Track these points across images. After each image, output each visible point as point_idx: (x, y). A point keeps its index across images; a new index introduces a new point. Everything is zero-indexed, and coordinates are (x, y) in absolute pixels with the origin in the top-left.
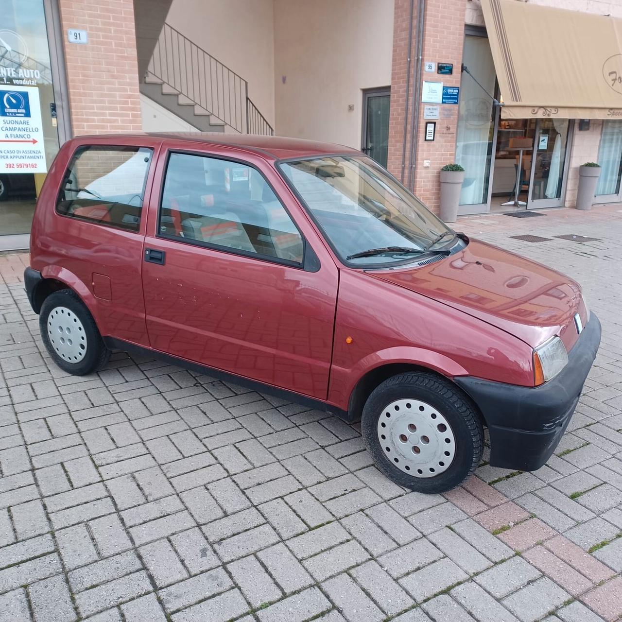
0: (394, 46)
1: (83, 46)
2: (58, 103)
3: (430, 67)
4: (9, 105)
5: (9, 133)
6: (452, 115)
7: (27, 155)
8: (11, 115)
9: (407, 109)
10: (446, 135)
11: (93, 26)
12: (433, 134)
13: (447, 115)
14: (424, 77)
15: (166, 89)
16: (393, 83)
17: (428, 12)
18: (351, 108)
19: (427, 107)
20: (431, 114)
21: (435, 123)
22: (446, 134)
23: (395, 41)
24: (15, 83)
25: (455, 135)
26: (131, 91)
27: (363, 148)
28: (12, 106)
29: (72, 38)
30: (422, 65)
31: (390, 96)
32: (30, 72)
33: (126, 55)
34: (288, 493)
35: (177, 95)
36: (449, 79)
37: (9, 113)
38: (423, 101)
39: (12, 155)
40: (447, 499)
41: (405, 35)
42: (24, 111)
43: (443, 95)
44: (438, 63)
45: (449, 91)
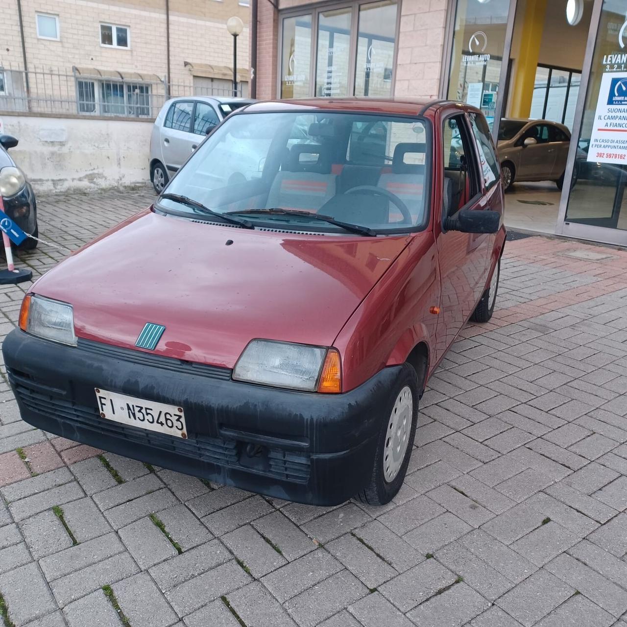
4: (618, 93)
5: (609, 121)
7: (620, 145)
28: (621, 93)
39: (606, 144)
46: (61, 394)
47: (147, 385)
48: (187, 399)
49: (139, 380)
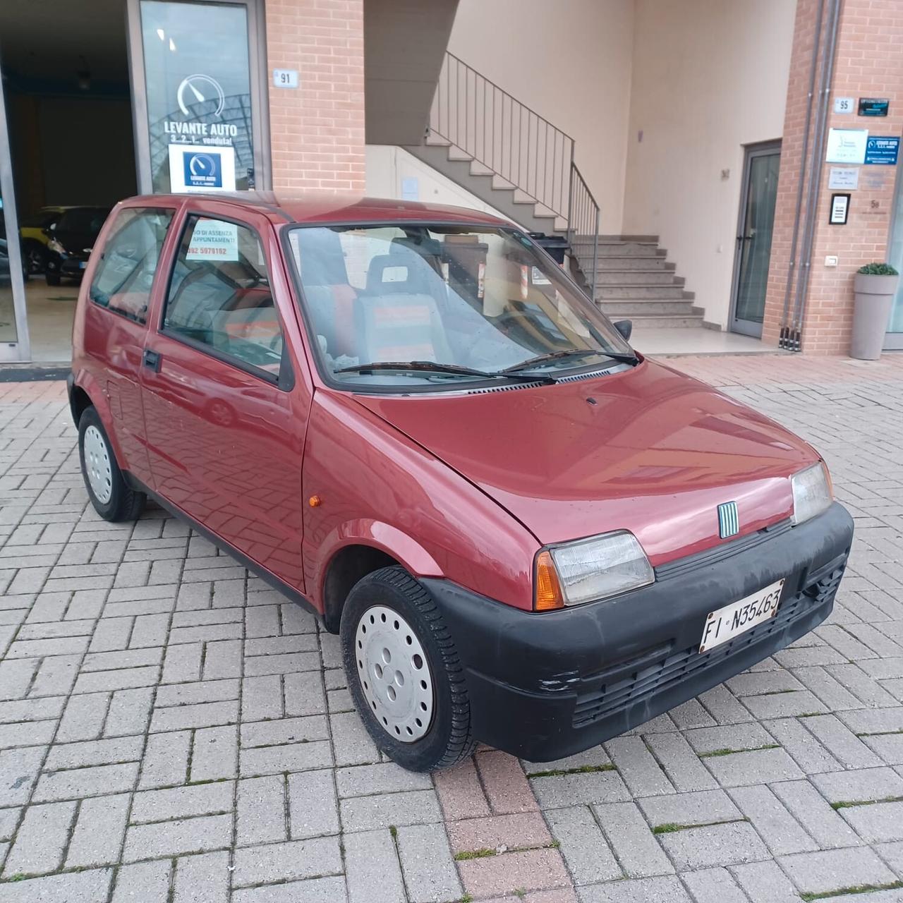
0: (791, 76)
1: (293, 92)
2: (258, 169)
3: (844, 105)
4: (196, 171)
6: (884, 183)
8: (197, 184)
9: (803, 174)
10: (868, 216)
11: (308, 63)
12: (844, 213)
13: (874, 182)
14: (832, 122)
15: (455, 153)
16: (785, 134)
17: (845, 16)
18: (725, 175)
19: (833, 169)
20: (844, 181)
21: (849, 196)
22: (870, 213)
23: (793, 67)
24: (205, 142)
25: (888, 216)
26: (353, 152)
27: (739, 236)
28: (200, 172)
29: (277, 81)
30: (830, 103)
31: (780, 154)
32: (225, 128)
33: (349, 101)
34: (210, 725)
35: (469, 162)
36: (879, 123)
37: (196, 181)
38: (827, 160)
40: (435, 785)
41: (807, 56)
42: (214, 179)
43: (867, 149)
44: (860, 99)
45: (879, 143)
46: (667, 653)
47: (762, 573)
48: (795, 564)
49: (752, 571)
